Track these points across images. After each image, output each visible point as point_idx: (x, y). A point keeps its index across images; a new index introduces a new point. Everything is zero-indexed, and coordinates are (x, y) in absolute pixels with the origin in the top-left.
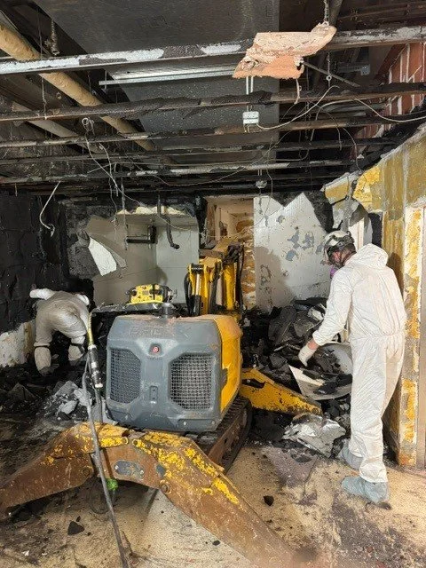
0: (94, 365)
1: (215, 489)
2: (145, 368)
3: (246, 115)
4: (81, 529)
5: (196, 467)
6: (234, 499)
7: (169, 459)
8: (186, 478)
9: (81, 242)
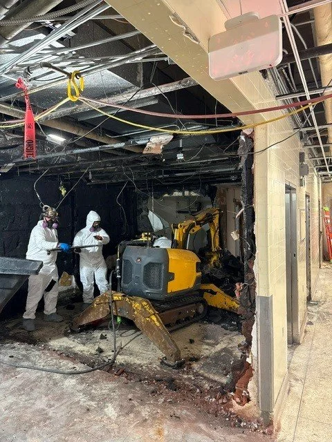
0: (118, 267)
1: (151, 319)
2: (134, 268)
3: (178, 155)
4: (106, 338)
5: (145, 309)
6: (158, 324)
7: (136, 305)
8: (141, 314)
9: (144, 213)
